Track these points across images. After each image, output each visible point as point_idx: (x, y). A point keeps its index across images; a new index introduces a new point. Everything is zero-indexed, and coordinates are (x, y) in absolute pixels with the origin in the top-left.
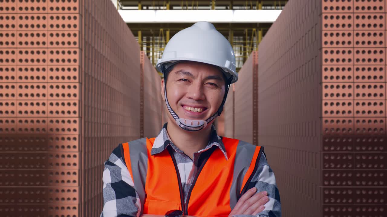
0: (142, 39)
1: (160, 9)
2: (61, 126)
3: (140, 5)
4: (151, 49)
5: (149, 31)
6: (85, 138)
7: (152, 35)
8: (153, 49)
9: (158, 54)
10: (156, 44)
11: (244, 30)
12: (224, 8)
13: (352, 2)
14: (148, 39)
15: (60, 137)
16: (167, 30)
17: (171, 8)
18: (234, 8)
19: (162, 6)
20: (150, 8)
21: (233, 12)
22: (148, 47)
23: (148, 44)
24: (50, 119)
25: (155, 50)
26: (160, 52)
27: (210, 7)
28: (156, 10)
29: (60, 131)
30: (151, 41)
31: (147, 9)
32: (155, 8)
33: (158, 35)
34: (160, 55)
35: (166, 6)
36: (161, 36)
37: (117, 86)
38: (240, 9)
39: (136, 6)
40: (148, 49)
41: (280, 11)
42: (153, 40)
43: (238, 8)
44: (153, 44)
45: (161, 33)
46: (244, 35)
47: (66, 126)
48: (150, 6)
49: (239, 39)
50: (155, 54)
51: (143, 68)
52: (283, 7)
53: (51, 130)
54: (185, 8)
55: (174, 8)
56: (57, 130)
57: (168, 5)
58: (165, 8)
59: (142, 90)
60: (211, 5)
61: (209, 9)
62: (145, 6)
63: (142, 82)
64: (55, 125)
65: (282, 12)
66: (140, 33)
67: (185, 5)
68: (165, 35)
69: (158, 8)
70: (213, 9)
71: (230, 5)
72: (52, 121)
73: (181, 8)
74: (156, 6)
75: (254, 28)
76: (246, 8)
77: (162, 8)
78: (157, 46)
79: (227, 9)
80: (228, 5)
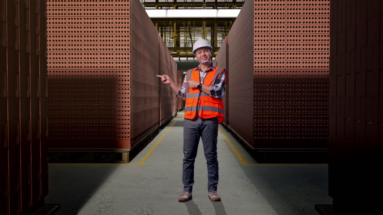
0: (158, 29)
1: (169, 9)
2: (121, 74)
3: (156, 6)
4: (164, 35)
5: (163, 23)
6: (133, 81)
7: (164, 26)
8: (165, 35)
9: (169, 38)
10: (167, 31)
11: (224, 23)
12: (212, 8)
13: (269, 1)
14: (162, 29)
15: (121, 80)
16: (175, 23)
17: (177, 8)
18: (218, 8)
19: (171, 6)
20: (163, 8)
21: (217, 11)
22: (162, 33)
23: (162, 32)
24: (116, 70)
25: (166, 35)
26: (169, 37)
27: (202, 8)
28: (167, 9)
29: (121, 77)
30: (164, 30)
31: (161, 9)
32: (166, 8)
33: (168, 26)
34: (169, 39)
35: (173, 6)
36: (171, 26)
37: (147, 56)
38: (222, 9)
39: (154, 6)
40: (162, 35)
41: (240, 10)
42: (165, 29)
43: (221, 8)
44: (165, 32)
45: (171, 24)
46: (225, 26)
47: (124, 74)
48: (163, 7)
49: (222, 28)
50: (166, 38)
51: (160, 46)
52: (241, 8)
53: (116, 76)
54: (186, 8)
55: (179, 8)
56: (119, 76)
57: (175, 6)
58: (173, 8)
59: (160, 60)
60: (203, 6)
61: (202, 9)
62: (160, 7)
63: (160, 54)
64: (118, 74)
65: (241, 11)
66: (156, 24)
67: (186, 6)
68: (173, 26)
69: (168, 8)
70: (204, 9)
71: (216, 6)
72: (116, 72)
73: (183, 8)
74: (167, 6)
75: (231, 21)
76: (225, 8)
77: (171, 8)
78: (168, 33)
79: (214, 9)
80: (214, 6)
